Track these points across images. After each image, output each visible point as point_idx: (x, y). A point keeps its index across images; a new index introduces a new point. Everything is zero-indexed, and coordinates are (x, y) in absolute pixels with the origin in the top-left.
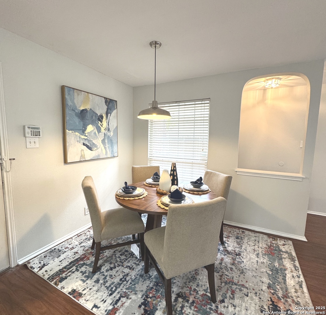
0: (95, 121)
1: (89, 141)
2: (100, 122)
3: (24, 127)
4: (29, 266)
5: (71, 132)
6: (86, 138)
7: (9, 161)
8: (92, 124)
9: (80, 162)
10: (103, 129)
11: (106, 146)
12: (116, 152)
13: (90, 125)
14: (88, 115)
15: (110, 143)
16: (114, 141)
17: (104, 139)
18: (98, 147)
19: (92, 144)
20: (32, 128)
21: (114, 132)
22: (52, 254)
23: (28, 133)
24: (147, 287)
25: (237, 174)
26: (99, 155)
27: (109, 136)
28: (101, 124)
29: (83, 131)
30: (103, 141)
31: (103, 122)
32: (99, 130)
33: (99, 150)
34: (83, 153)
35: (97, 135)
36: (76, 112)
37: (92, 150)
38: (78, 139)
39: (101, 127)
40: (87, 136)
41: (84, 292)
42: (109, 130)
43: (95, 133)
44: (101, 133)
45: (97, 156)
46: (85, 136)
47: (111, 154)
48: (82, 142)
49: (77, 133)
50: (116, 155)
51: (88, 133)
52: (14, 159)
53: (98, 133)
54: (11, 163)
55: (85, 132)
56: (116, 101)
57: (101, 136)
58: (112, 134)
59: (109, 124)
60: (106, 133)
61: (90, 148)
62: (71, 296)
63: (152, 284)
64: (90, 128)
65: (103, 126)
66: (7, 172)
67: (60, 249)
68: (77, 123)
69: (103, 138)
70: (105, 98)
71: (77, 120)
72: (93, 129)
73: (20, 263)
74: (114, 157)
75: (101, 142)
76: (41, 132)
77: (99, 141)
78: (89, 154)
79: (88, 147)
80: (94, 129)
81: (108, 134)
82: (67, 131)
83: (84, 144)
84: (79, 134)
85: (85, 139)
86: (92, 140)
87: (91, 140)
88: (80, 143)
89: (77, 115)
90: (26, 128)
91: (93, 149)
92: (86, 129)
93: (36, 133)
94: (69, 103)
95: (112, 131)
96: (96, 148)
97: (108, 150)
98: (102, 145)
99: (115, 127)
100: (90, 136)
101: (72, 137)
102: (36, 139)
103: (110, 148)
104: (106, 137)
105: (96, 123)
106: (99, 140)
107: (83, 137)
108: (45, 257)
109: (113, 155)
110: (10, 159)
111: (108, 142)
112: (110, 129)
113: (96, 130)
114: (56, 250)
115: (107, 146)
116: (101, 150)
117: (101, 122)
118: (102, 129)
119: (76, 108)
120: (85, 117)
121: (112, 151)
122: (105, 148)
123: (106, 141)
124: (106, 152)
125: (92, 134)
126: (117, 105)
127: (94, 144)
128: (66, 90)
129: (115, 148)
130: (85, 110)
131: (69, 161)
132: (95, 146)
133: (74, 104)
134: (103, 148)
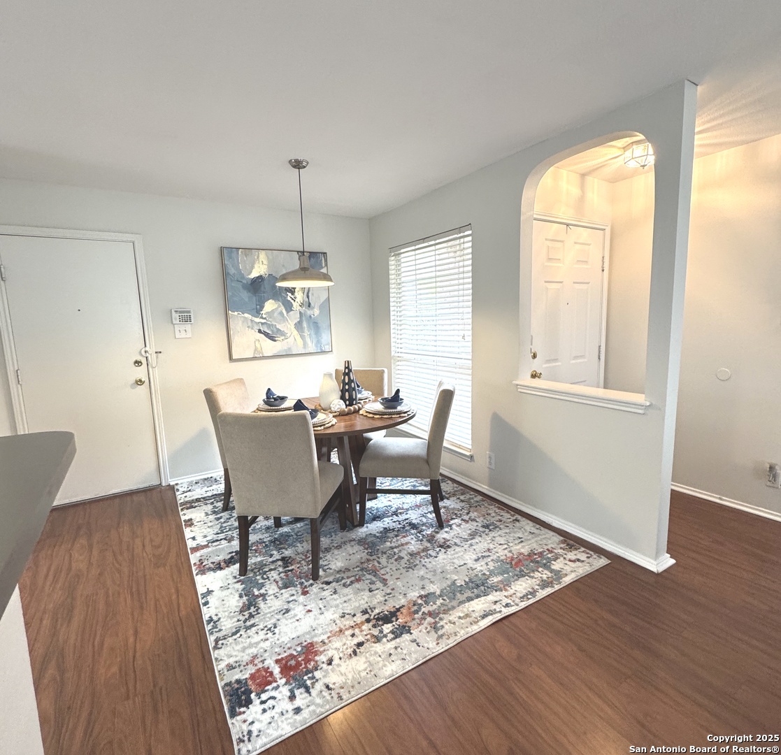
0: (280, 294)
1: (269, 326)
2: (290, 294)
3: (171, 310)
4: (176, 487)
5: (236, 313)
6: (263, 321)
7: (155, 355)
8: (273, 299)
9: (254, 358)
10: (296, 305)
11: (303, 332)
12: (328, 344)
13: (270, 301)
14: (266, 285)
15: (312, 328)
16: (323, 325)
17: (299, 322)
18: (288, 335)
19: (275, 330)
20: (181, 312)
21: (321, 307)
22: (206, 482)
23: (176, 319)
24: (260, 539)
25: (519, 390)
26: (289, 349)
27: (310, 317)
28: (292, 297)
29: (257, 312)
30: (299, 326)
31: (296, 294)
32: (289, 307)
33: (291, 340)
34: (258, 346)
35: (285, 315)
36: (244, 283)
37: (275, 341)
38: (250, 324)
39: (292, 301)
40: (265, 319)
41: (197, 524)
42: (309, 306)
43: (281, 313)
44: (292, 312)
45: (286, 350)
46: (262, 318)
47: (317, 346)
48: (256, 328)
49: (246, 315)
50: (327, 348)
51: (267, 313)
52: (160, 352)
53: (288, 312)
54: (157, 357)
55: (262, 312)
56: (326, 253)
57: (294, 317)
58: (316, 312)
59: (310, 295)
60: (303, 312)
61: (272, 339)
62: (183, 523)
63: (268, 539)
64: (270, 306)
65: (296, 300)
66: (153, 368)
67: (218, 479)
68: (247, 300)
69: (299, 320)
70: (298, 252)
71: (245, 295)
72: (276, 306)
73: (172, 483)
74: (323, 352)
75: (293, 327)
76: (192, 317)
77: (289, 326)
78: (269, 347)
79: (266, 335)
80: (279, 306)
81: (309, 312)
82: (230, 312)
83: (260, 331)
84: (250, 316)
85: (262, 324)
86: (274, 323)
87: (272, 325)
88: (252, 329)
89: (245, 287)
90: (173, 313)
91: (276, 339)
92: (262, 307)
93: (186, 319)
94: (232, 271)
95: (316, 307)
96: (283, 338)
97: (308, 340)
98: (295, 332)
99: (322, 300)
100: (271, 318)
101: (240, 320)
102: (188, 327)
103: (314, 336)
104: (304, 318)
105: (282, 296)
106: (289, 324)
107: (257, 320)
108: (196, 483)
109: (321, 349)
110: (156, 352)
111: (309, 327)
112: (312, 304)
113: (283, 307)
114: (213, 479)
115: (306, 333)
116: (292, 339)
117: (293, 294)
118: (294, 306)
119: (243, 277)
120: (259, 289)
121: (318, 342)
122: (302, 337)
123: (305, 325)
124: (305, 345)
125: (276, 314)
126: (326, 260)
127: (278, 330)
128: (226, 253)
129: (325, 337)
130: (260, 277)
131: (234, 357)
132: (283, 334)
133: (239, 271)
134: (298, 338)
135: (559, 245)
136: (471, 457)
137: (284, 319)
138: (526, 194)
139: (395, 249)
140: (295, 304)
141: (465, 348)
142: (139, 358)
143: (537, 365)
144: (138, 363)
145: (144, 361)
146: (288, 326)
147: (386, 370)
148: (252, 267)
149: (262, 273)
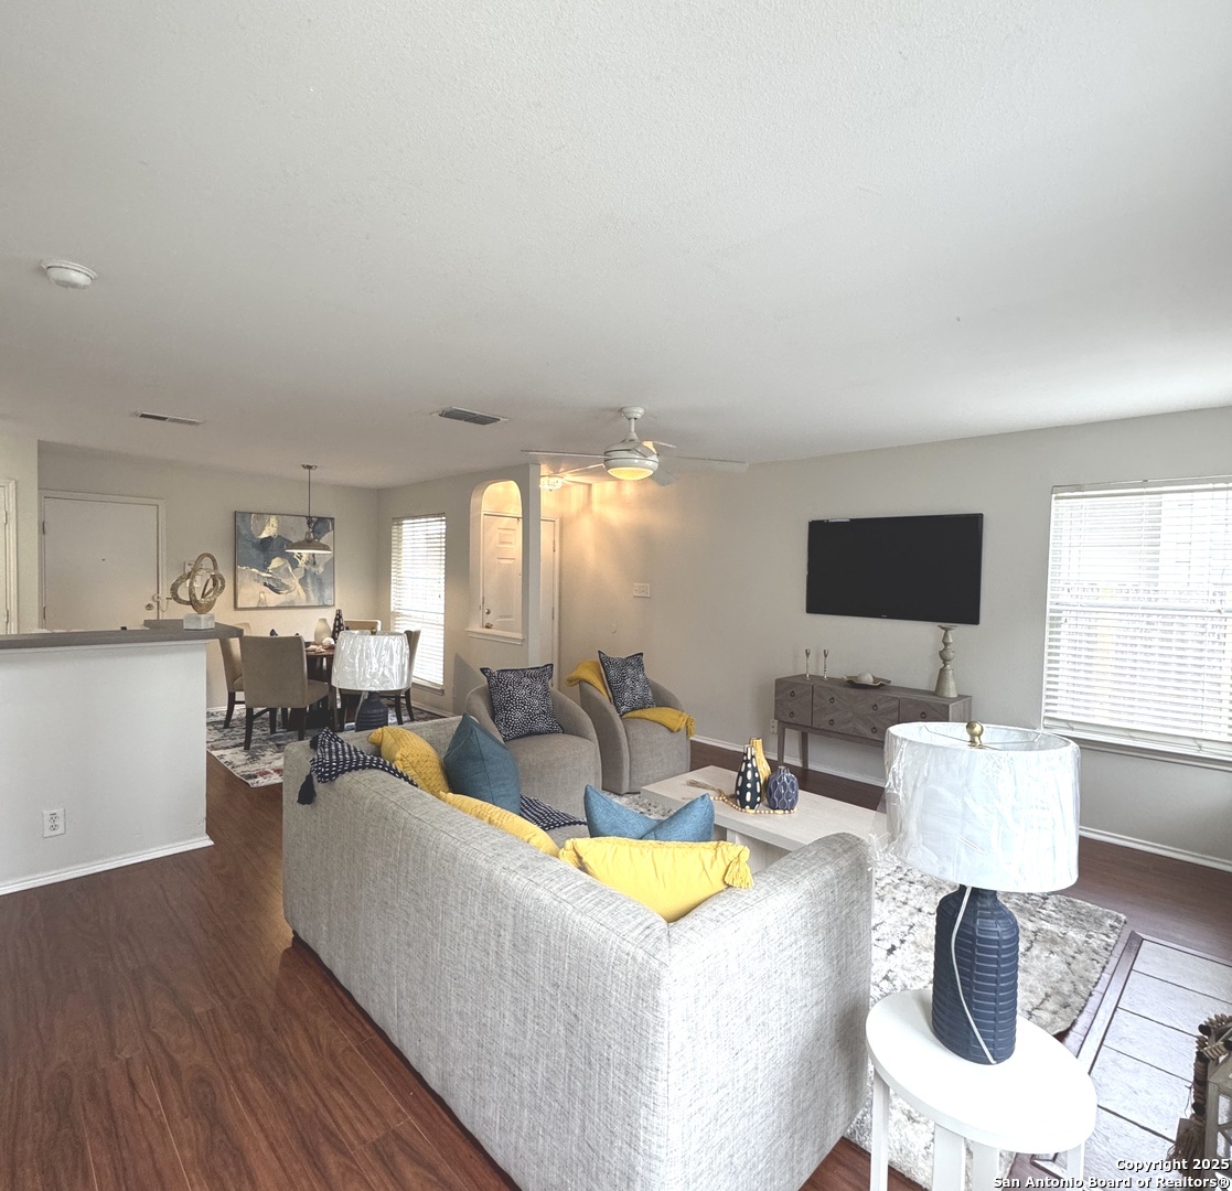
1: (274, 580)
3: (185, 563)
5: (244, 568)
6: (269, 576)
7: (166, 600)
8: (280, 557)
9: (258, 608)
11: (307, 587)
12: (331, 599)
13: (277, 558)
14: (274, 544)
15: (316, 584)
16: (327, 581)
17: (303, 578)
18: (292, 589)
19: (280, 584)
21: (326, 565)
25: (469, 635)
26: (293, 601)
27: (315, 574)
29: (264, 568)
30: (303, 582)
32: (294, 565)
33: (294, 594)
34: (262, 597)
35: (291, 571)
36: (253, 542)
37: (279, 593)
38: (256, 578)
39: (298, 559)
40: (271, 574)
42: (314, 564)
43: (287, 570)
44: (297, 569)
45: (289, 602)
46: (268, 573)
47: (319, 601)
48: (262, 581)
49: (254, 570)
50: (330, 602)
51: (274, 569)
52: (171, 598)
53: (293, 569)
54: (168, 602)
55: (268, 568)
56: (333, 519)
57: (298, 574)
58: (321, 569)
59: (315, 558)
60: (308, 569)
61: (277, 592)
64: (276, 563)
65: (302, 559)
66: (163, 611)
68: (255, 557)
69: (303, 576)
70: (305, 517)
71: (254, 553)
72: (282, 563)
74: (323, 606)
75: (297, 582)
78: (272, 598)
79: (271, 588)
80: (285, 563)
81: (313, 570)
82: (239, 566)
83: (265, 584)
84: (257, 571)
85: (268, 578)
86: (280, 578)
87: (278, 579)
88: (258, 582)
89: (254, 545)
90: (187, 566)
91: (281, 592)
92: (269, 564)
94: (244, 532)
95: (321, 566)
96: (287, 591)
97: (311, 594)
98: (299, 587)
99: (327, 562)
100: (276, 573)
101: (247, 574)
103: (317, 592)
104: (308, 575)
106: (294, 579)
107: (264, 575)
109: (322, 603)
110: (167, 598)
111: (313, 583)
112: (318, 565)
113: (289, 565)
115: (310, 588)
116: (297, 592)
118: (300, 564)
119: (253, 536)
120: (268, 548)
121: (321, 597)
122: (306, 591)
123: (309, 580)
124: (308, 598)
125: (281, 571)
126: (333, 525)
127: (283, 584)
128: (239, 517)
129: (328, 592)
130: (270, 537)
131: (239, 605)
132: (287, 587)
133: (250, 532)
134: (301, 591)
135: (510, 532)
136: (443, 691)
137: (290, 575)
138: (474, 501)
139: (398, 521)
140: (300, 562)
141: (439, 605)
142: (151, 602)
143: (489, 619)
144: (149, 607)
145: (155, 605)
146: (294, 582)
147: (379, 622)
148: (263, 529)
149: (272, 534)
